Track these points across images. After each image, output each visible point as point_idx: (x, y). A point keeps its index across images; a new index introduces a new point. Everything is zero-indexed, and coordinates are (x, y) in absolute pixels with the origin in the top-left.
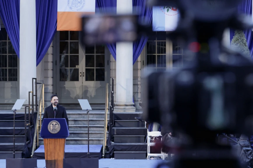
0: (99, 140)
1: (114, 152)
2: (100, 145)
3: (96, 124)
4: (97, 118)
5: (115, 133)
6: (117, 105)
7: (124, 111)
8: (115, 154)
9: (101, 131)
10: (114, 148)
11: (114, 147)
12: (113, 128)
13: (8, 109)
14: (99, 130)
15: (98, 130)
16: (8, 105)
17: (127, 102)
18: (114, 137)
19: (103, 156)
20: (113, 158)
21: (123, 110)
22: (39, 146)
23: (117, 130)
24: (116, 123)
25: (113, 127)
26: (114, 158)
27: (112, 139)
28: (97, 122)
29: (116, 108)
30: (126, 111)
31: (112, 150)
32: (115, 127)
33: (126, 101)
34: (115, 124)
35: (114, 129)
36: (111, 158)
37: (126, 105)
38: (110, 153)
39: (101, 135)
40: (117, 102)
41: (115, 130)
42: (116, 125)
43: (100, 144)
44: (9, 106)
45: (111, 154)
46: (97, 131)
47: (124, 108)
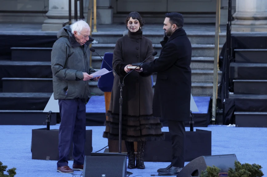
0: (202, 87)
1: (235, 113)
2: (206, 98)
3: (197, 55)
4: (198, 44)
5: (236, 76)
6: (238, 19)
7: (252, 31)
8: (236, 117)
9: (208, 69)
10: (234, 106)
11: (235, 102)
12: (232, 65)
13: (23, 21)
14: (202, 67)
15: (200, 67)
16: (25, 14)
17: (257, 12)
18: (233, 83)
19: (214, 119)
20: (232, 124)
21: (250, 29)
22: (89, 99)
23: (240, 68)
24: (236, 55)
25: (231, 61)
26: (234, 125)
27: (230, 86)
28: (199, 51)
29: (235, 24)
30: (256, 30)
31: (230, 109)
32: (235, 61)
33: (255, 10)
34: (234, 56)
35: (233, 68)
36: (228, 124)
37: (256, 19)
38: (228, 114)
39: (207, 76)
40: (238, 12)
41: (236, 70)
42: (237, 58)
43: (206, 95)
44: (26, 16)
45: (229, 117)
46: (199, 69)
47: (252, 25)
